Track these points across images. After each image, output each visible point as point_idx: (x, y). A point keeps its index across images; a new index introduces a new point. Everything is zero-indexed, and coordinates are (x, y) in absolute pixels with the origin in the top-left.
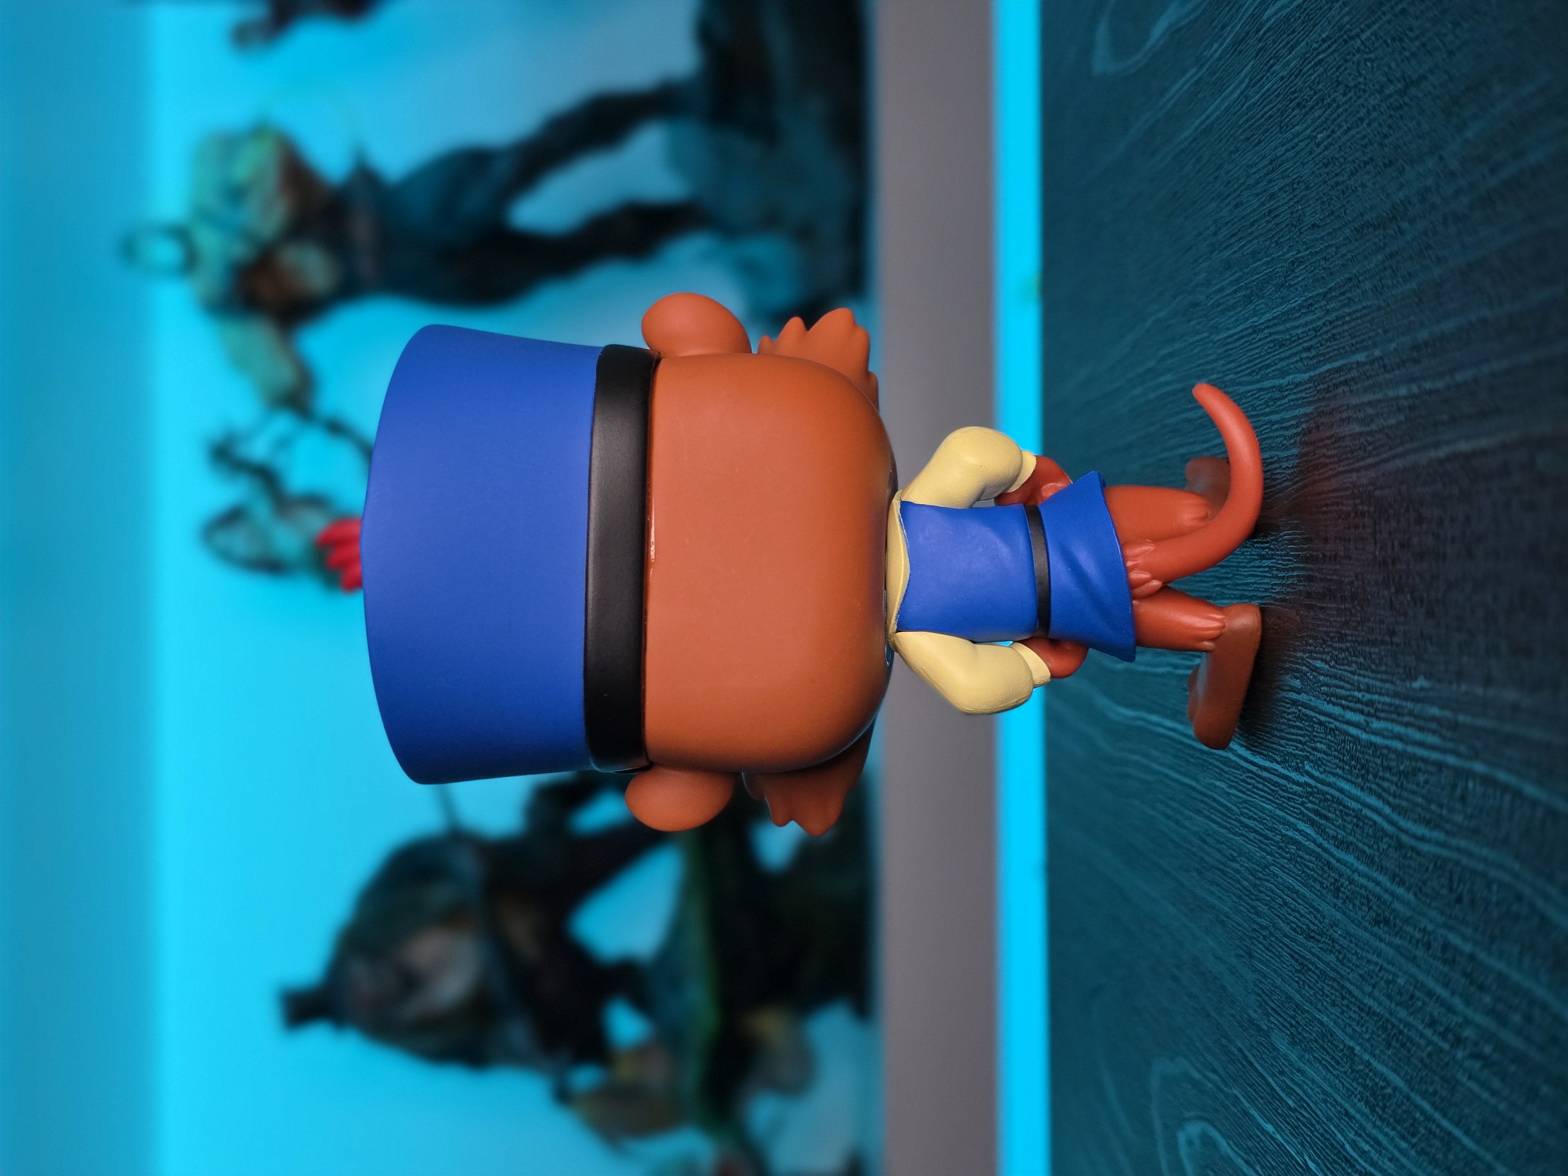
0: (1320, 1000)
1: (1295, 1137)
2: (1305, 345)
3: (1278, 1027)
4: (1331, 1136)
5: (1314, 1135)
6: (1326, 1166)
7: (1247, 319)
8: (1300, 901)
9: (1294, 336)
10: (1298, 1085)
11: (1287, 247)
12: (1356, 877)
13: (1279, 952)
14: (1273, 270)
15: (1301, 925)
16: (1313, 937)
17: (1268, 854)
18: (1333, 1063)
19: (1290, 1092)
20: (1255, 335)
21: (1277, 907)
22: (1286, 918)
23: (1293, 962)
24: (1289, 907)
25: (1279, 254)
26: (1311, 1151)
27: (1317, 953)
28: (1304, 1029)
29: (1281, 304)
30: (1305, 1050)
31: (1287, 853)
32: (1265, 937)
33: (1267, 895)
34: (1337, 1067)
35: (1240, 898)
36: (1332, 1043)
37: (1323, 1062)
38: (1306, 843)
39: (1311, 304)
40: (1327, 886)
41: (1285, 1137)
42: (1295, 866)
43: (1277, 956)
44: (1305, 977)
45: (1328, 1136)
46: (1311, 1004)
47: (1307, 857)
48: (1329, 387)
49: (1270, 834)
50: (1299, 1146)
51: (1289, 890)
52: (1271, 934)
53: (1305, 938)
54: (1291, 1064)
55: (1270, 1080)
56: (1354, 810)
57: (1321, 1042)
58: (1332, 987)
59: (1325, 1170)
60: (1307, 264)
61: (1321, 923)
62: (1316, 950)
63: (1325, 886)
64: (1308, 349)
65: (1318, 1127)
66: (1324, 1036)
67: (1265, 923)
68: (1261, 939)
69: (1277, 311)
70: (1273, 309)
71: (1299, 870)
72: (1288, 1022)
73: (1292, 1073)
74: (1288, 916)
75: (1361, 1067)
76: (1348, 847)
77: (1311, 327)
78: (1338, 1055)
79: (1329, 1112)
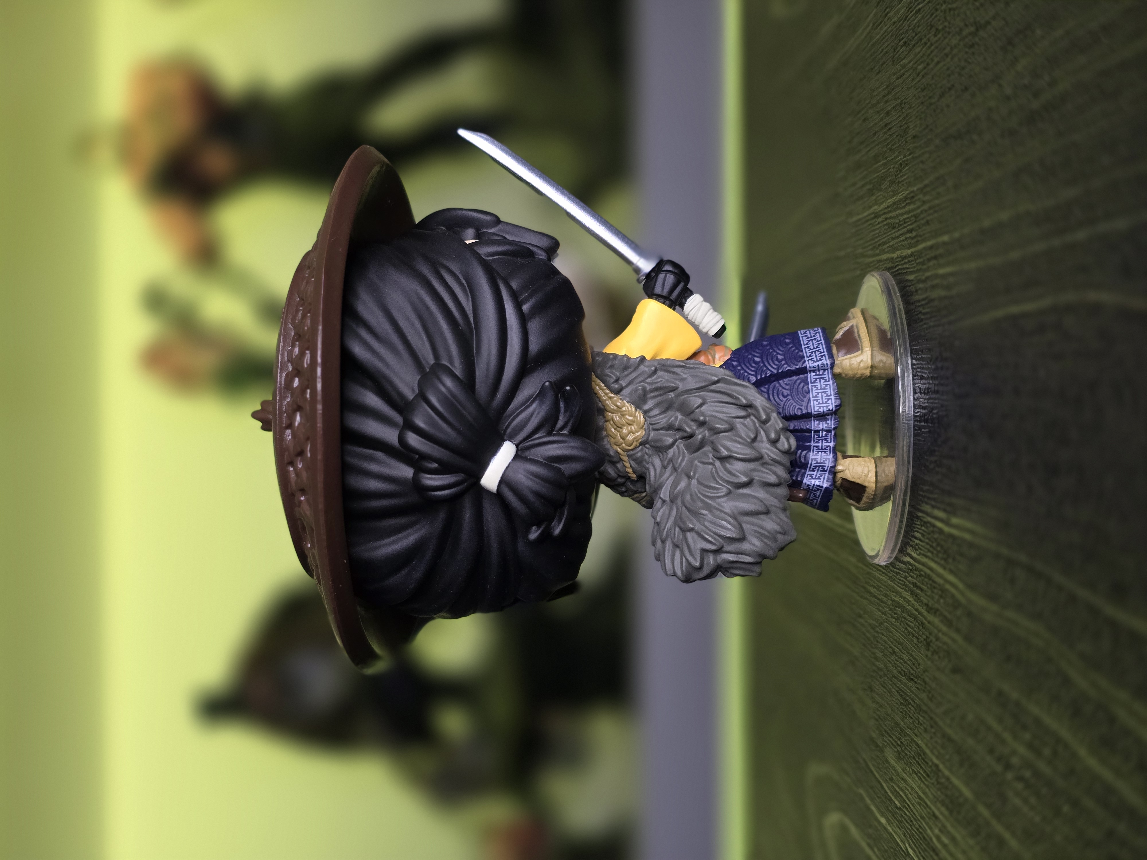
0: (916, 727)
1: (900, 829)
2: (908, 227)
3: (889, 745)
4: (923, 830)
5: (912, 829)
6: (920, 853)
7: (870, 207)
8: (903, 650)
9: (902, 221)
10: (902, 790)
11: (897, 153)
12: (940, 635)
13: (890, 688)
14: (888, 170)
15: (904, 670)
16: (912, 679)
17: (883, 613)
18: (925, 775)
19: (897, 795)
20: (876, 219)
21: (888, 654)
22: (895, 663)
23: (899, 696)
24: (896, 655)
25: (892, 157)
26: (910, 841)
27: (915, 691)
28: (906, 748)
29: (894, 195)
30: (907, 765)
31: (895, 614)
32: (881, 677)
33: (882, 645)
34: (927, 778)
35: (864, 645)
36: (924, 761)
37: (919, 774)
38: (908, 607)
39: (913, 197)
40: (921, 641)
41: (893, 828)
42: (900, 624)
43: (888, 692)
44: (907, 709)
45: (921, 830)
46: (910, 729)
47: (908, 617)
48: (924, 261)
49: (885, 599)
50: (903, 836)
51: (897, 642)
52: (885, 674)
53: (907, 680)
54: (898, 774)
55: (884, 784)
56: (939, 585)
57: (917, 759)
58: (924, 717)
59: (919, 855)
60: (910, 166)
61: (917, 669)
62: (914, 689)
63: (920, 641)
64: (910, 231)
65: (915, 823)
66: (919, 755)
67: (882, 666)
68: (878, 678)
69: (891, 201)
70: (888, 200)
71: (903, 628)
72: (896, 742)
73: (898, 781)
74: (896, 662)
75: (943, 780)
76: (935, 613)
77: (912, 214)
78: (928, 770)
79: (922, 812)
